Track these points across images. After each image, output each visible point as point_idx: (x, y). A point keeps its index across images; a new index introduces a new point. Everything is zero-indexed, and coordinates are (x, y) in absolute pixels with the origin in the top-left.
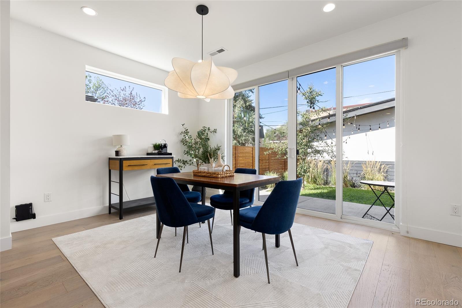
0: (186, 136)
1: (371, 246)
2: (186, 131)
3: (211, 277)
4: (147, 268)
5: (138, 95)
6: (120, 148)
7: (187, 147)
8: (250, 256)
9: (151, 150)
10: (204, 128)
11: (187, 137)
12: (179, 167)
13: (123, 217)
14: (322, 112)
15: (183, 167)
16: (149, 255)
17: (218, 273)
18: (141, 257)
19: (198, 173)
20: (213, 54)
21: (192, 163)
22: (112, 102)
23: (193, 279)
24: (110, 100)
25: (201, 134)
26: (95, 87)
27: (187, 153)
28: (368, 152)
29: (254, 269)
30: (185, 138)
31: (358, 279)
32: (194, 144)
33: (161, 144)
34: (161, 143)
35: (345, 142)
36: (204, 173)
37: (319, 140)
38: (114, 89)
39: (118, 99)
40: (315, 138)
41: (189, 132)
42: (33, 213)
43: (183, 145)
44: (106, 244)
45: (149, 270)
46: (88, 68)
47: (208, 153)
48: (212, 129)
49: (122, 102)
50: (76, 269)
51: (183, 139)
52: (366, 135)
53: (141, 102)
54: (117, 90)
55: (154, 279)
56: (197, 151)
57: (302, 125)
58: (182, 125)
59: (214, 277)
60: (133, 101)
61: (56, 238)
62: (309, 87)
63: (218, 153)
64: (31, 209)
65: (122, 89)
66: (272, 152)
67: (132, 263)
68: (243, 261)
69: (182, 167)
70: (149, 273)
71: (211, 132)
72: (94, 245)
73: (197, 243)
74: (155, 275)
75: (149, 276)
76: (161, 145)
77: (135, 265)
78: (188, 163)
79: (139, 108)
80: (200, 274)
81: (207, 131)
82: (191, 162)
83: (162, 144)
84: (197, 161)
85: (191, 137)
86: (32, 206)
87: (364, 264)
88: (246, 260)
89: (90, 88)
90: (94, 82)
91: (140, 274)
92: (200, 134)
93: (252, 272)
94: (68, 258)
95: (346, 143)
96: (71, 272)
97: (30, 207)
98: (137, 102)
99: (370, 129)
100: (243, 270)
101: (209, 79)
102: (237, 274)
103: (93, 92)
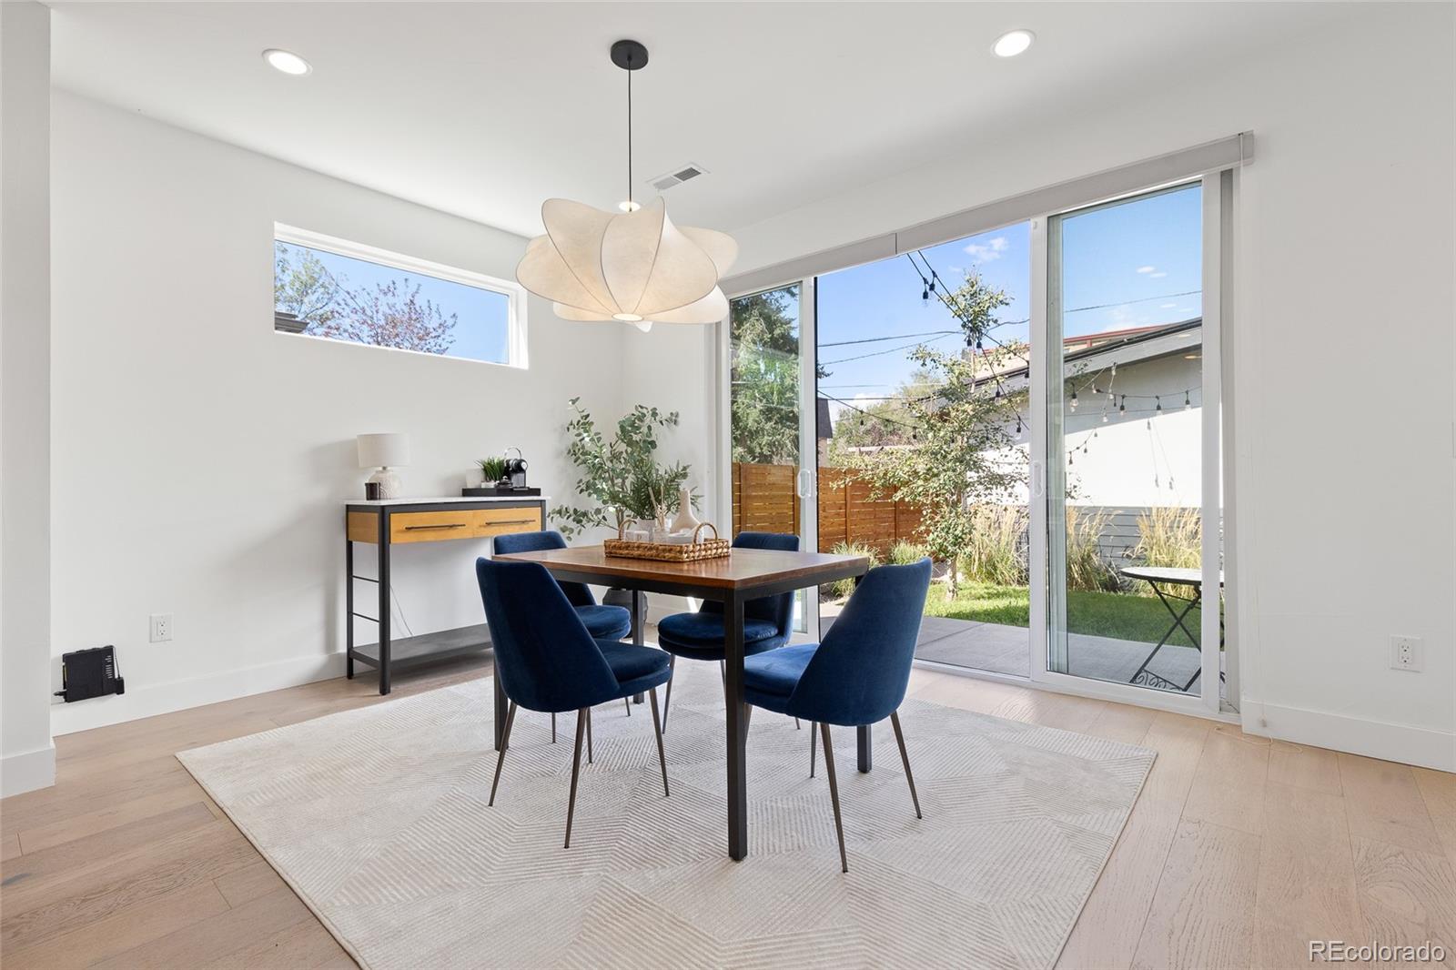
0: (585, 435)
1: (1150, 767)
2: (582, 421)
3: (660, 860)
4: (469, 838)
5: (434, 309)
6: (381, 475)
7: (586, 470)
8: (779, 798)
9: (476, 480)
10: (640, 409)
11: (587, 439)
12: (564, 532)
13: (392, 689)
14: (1007, 356)
15: (576, 531)
16: (473, 799)
17: (683, 849)
18: (450, 806)
19: (620, 548)
20: (662, 185)
21: (604, 518)
22: (351, 330)
23: (607, 868)
24: (346, 323)
25: (630, 429)
26: (297, 285)
27: (588, 488)
28: (1156, 481)
29: (792, 836)
30: (581, 440)
31: (1105, 861)
32: (608, 458)
33: (508, 461)
34: (508, 458)
35: (1082, 449)
36: (638, 547)
37: (1002, 445)
38: (359, 290)
39: (370, 322)
40: (988, 439)
41: (592, 423)
42: (116, 677)
43: (575, 462)
44: (340, 769)
45: (473, 841)
46: (282, 230)
47: (650, 488)
48: (664, 413)
49: (384, 329)
50: (254, 842)
51: (575, 445)
52: (1149, 428)
53: (442, 328)
54: (368, 294)
55: (489, 868)
56: (620, 480)
57: (946, 395)
58: (570, 403)
59: (668, 862)
60: (419, 325)
61: (187, 752)
62: (968, 277)
63: (681, 488)
64: (109, 663)
65: (384, 287)
66: (854, 482)
67: (420, 823)
68: (757, 813)
69: (572, 531)
70: (473, 851)
71: (661, 422)
72: (303, 770)
73: (620, 761)
74: (490, 857)
75: (473, 859)
76: (508, 464)
77: (433, 828)
78: (590, 520)
79: (438, 347)
80: (626, 852)
81: (648, 419)
82: (601, 517)
83: (511, 462)
84: (619, 511)
85: (599, 439)
86: (112, 657)
87: (1125, 820)
88: (767, 809)
89: (283, 286)
90: (295, 269)
91: (447, 853)
92: (627, 430)
93: (783, 845)
94: (227, 812)
95: (1086, 451)
96: (239, 849)
97: (108, 659)
98: (432, 330)
99: (1159, 408)
100: (757, 839)
101: (653, 265)
102: (737, 850)
103: (290, 300)
